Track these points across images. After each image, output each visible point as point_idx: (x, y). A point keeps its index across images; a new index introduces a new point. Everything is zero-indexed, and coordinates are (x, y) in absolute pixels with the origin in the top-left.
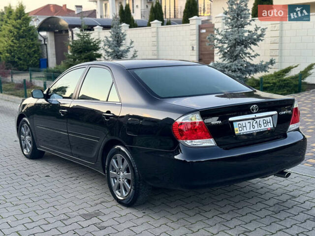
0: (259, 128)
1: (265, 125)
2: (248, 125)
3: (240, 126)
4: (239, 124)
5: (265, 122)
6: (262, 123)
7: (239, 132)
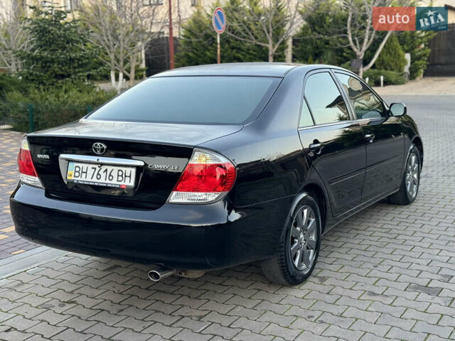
0: (108, 181)
1: (120, 178)
2: (90, 172)
3: (77, 169)
4: (76, 167)
5: (120, 173)
6: (115, 174)
7: (73, 178)
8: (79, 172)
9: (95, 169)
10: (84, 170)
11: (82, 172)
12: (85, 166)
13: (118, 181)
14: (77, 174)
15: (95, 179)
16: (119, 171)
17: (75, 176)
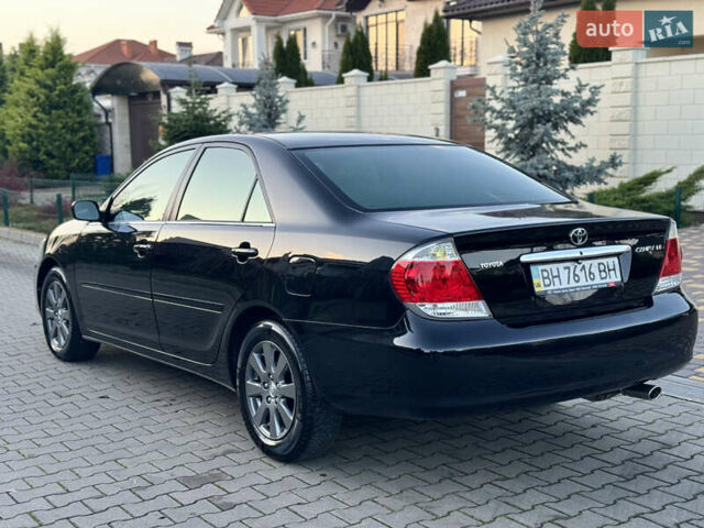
8: (548, 277)
9: (569, 268)
10: (555, 274)
11: (553, 277)
12: (554, 267)
13: (602, 278)
14: (547, 282)
15: (573, 284)
16: (599, 264)
17: (545, 286)
